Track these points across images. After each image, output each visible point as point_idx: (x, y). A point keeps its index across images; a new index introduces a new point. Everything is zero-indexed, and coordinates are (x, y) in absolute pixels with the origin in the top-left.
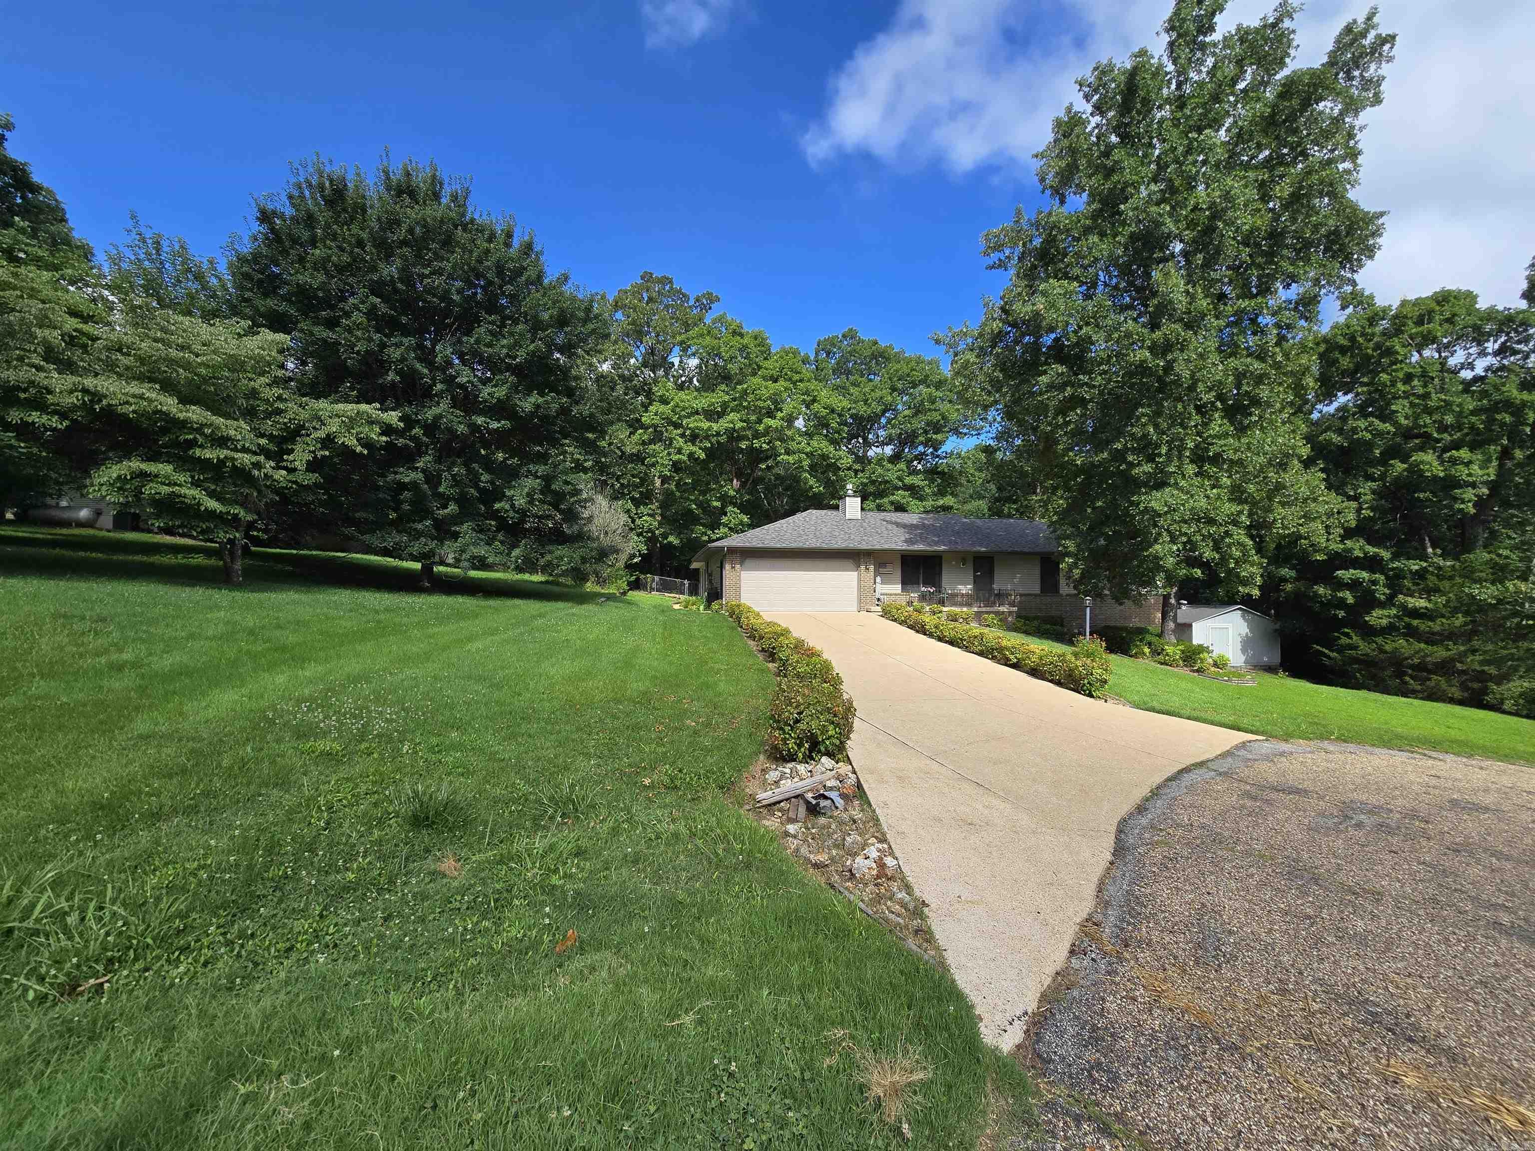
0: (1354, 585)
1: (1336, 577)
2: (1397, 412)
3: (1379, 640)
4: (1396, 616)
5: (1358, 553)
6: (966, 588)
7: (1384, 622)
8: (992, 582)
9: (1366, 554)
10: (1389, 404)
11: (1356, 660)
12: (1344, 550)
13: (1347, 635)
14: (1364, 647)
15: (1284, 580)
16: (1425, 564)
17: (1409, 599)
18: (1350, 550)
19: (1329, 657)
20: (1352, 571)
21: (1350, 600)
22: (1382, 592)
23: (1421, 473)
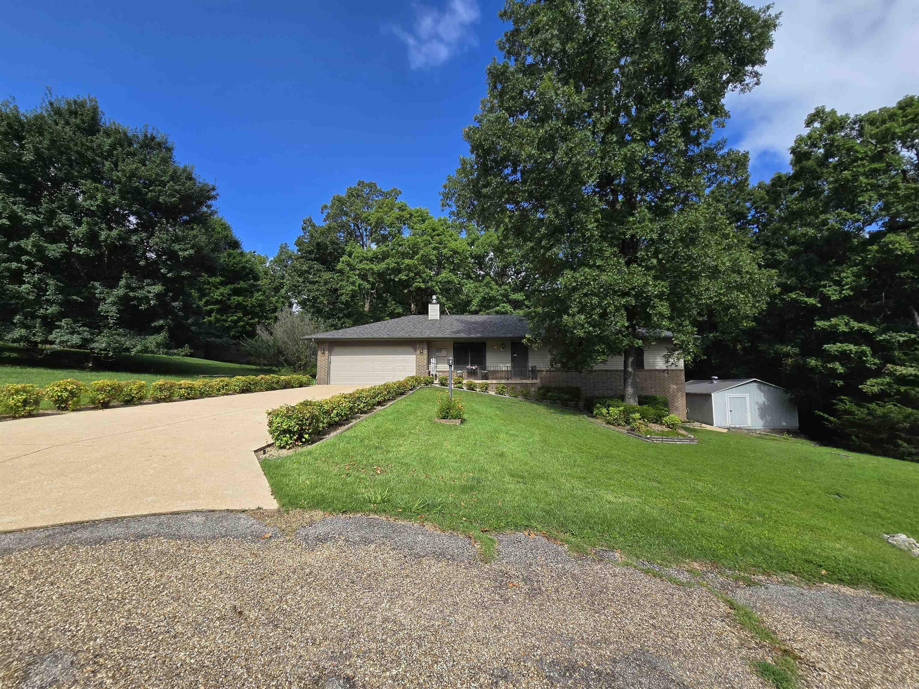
0: (843, 357)
1: (825, 350)
2: (864, 202)
3: (873, 406)
4: (888, 384)
5: (843, 328)
6: (505, 366)
7: (876, 389)
8: (526, 361)
9: (852, 328)
10: (856, 196)
11: (853, 424)
12: (830, 326)
13: (842, 401)
14: (860, 413)
15: (787, 355)
16: (913, 336)
17: (898, 368)
18: (835, 326)
19: (830, 422)
20: (839, 345)
21: (841, 369)
22: (872, 362)
23: (891, 251)
